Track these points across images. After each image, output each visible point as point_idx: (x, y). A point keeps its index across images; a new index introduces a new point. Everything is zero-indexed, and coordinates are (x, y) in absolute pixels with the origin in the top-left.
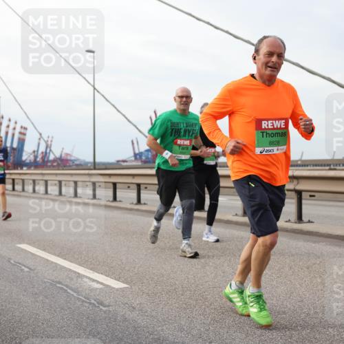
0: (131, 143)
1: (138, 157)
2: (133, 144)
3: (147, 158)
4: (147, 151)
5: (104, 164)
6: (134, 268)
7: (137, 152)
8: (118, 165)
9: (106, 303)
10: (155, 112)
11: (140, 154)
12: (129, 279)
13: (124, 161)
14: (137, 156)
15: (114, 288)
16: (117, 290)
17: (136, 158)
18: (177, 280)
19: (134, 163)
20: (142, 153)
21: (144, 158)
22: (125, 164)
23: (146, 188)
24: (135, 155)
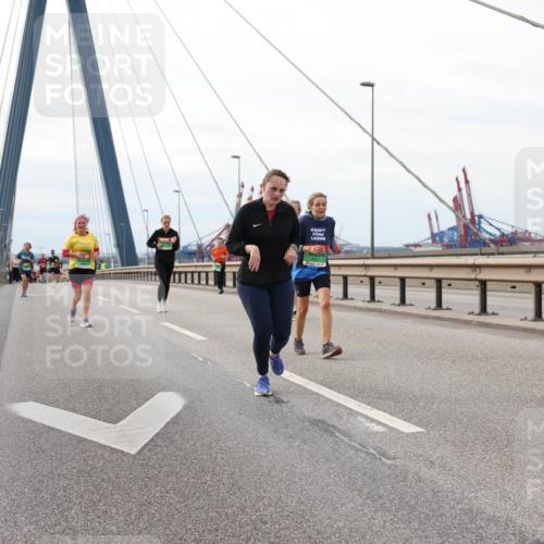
0: (427, 219)
1: (437, 239)
2: (430, 219)
3: (452, 240)
4: (451, 229)
5: (386, 250)
6: (433, 403)
7: (436, 231)
8: (408, 251)
9: (392, 453)
10: (464, 170)
11: (441, 234)
12: (425, 421)
13: (416, 246)
14: (436, 237)
15: (403, 433)
16: (407, 435)
17: (434, 241)
18: (498, 423)
19: (431, 248)
20: (443, 232)
21: (446, 240)
22: (418, 249)
23: (450, 285)
24: (433, 236)
